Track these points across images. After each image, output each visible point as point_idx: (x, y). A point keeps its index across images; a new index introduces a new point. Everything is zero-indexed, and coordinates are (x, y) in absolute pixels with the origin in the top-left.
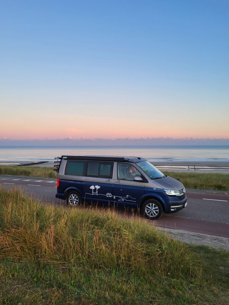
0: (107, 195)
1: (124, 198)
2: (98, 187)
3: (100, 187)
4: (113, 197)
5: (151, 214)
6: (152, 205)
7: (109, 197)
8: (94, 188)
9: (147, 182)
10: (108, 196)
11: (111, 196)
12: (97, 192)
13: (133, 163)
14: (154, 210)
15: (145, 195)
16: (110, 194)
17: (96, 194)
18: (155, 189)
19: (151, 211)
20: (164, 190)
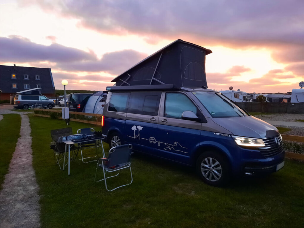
0: (151, 140)
1: (172, 146)
2: (140, 128)
3: (142, 128)
4: (157, 143)
5: (211, 176)
6: (209, 160)
7: (153, 143)
8: (136, 129)
9: (206, 122)
10: (151, 142)
11: (155, 141)
12: (139, 134)
13: (187, 92)
14: (213, 168)
15: (201, 144)
16: (154, 139)
17: (138, 137)
18: (217, 134)
19: (210, 172)
20: (233, 136)
